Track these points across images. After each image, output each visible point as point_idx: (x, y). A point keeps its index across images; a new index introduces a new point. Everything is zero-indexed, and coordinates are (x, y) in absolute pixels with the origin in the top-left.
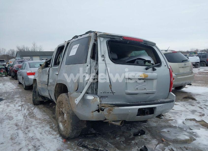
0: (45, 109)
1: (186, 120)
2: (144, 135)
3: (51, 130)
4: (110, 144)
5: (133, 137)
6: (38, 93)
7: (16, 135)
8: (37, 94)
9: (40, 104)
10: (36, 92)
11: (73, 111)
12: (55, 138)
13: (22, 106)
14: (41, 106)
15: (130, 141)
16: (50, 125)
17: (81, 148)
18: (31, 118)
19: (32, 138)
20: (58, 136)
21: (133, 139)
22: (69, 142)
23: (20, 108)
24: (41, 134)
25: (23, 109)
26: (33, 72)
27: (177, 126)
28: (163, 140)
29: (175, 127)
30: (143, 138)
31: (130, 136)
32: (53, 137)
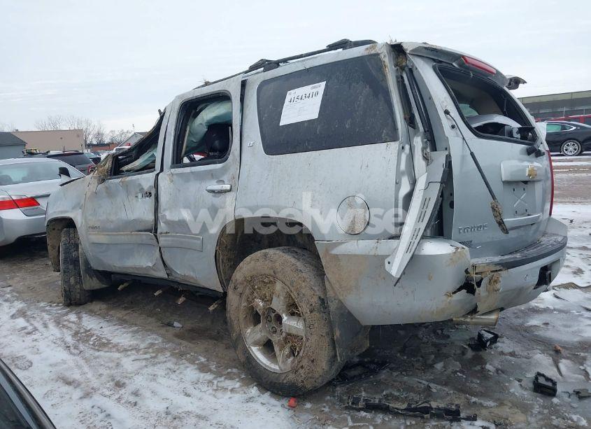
0: (120, 314)
1: (556, 288)
2: (498, 344)
3: (209, 376)
4: (439, 387)
5: (474, 353)
6: (87, 263)
7: (101, 416)
8: (82, 267)
9: (91, 302)
10: (75, 262)
11: (340, 301)
12: (250, 400)
13: (22, 313)
14: (97, 306)
15: (478, 368)
16: (192, 362)
17: (363, 414)
18: (98, 350)
19: (167, 413)
20: (254, 391)
21: (480, 361)
22: (308, 405)
23: (21, 322)
24: (188, 395)
25: (39, 325)
26: (14, 198)
27: (551, 307)
28: (559, 348)
29: (546, 310)
30: (502, 353)
31: (463, 353)
32: (237, 397)
